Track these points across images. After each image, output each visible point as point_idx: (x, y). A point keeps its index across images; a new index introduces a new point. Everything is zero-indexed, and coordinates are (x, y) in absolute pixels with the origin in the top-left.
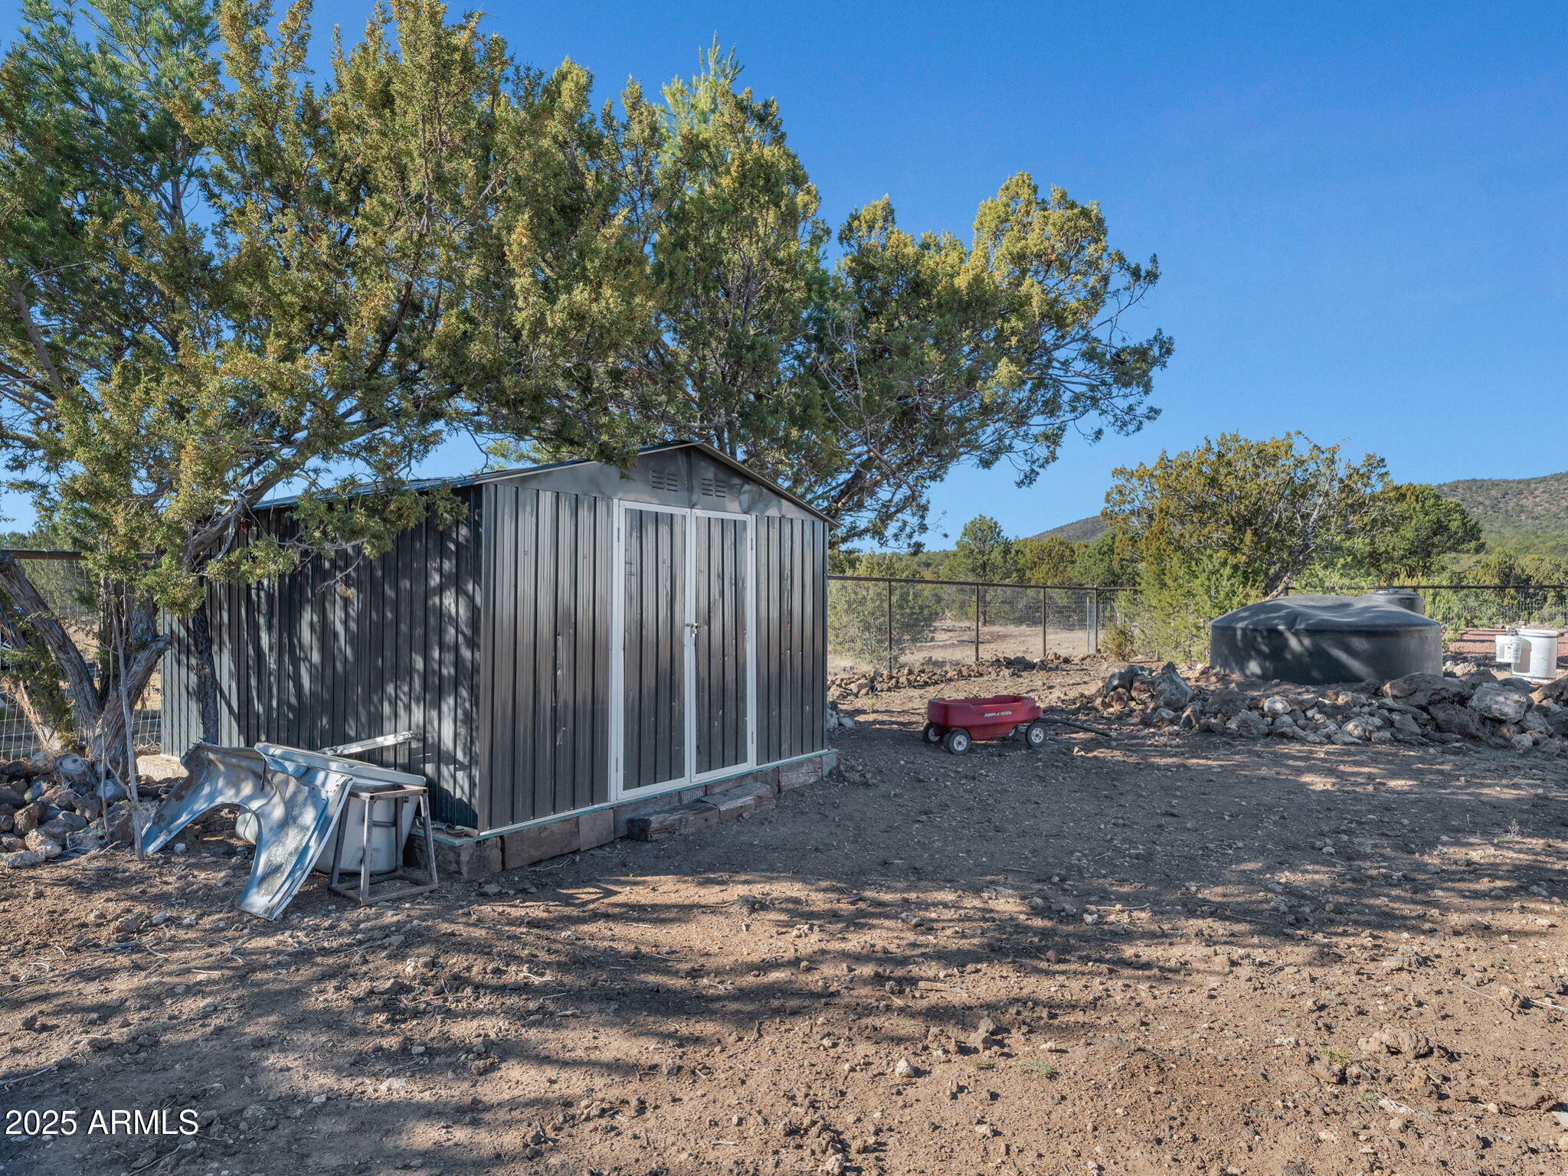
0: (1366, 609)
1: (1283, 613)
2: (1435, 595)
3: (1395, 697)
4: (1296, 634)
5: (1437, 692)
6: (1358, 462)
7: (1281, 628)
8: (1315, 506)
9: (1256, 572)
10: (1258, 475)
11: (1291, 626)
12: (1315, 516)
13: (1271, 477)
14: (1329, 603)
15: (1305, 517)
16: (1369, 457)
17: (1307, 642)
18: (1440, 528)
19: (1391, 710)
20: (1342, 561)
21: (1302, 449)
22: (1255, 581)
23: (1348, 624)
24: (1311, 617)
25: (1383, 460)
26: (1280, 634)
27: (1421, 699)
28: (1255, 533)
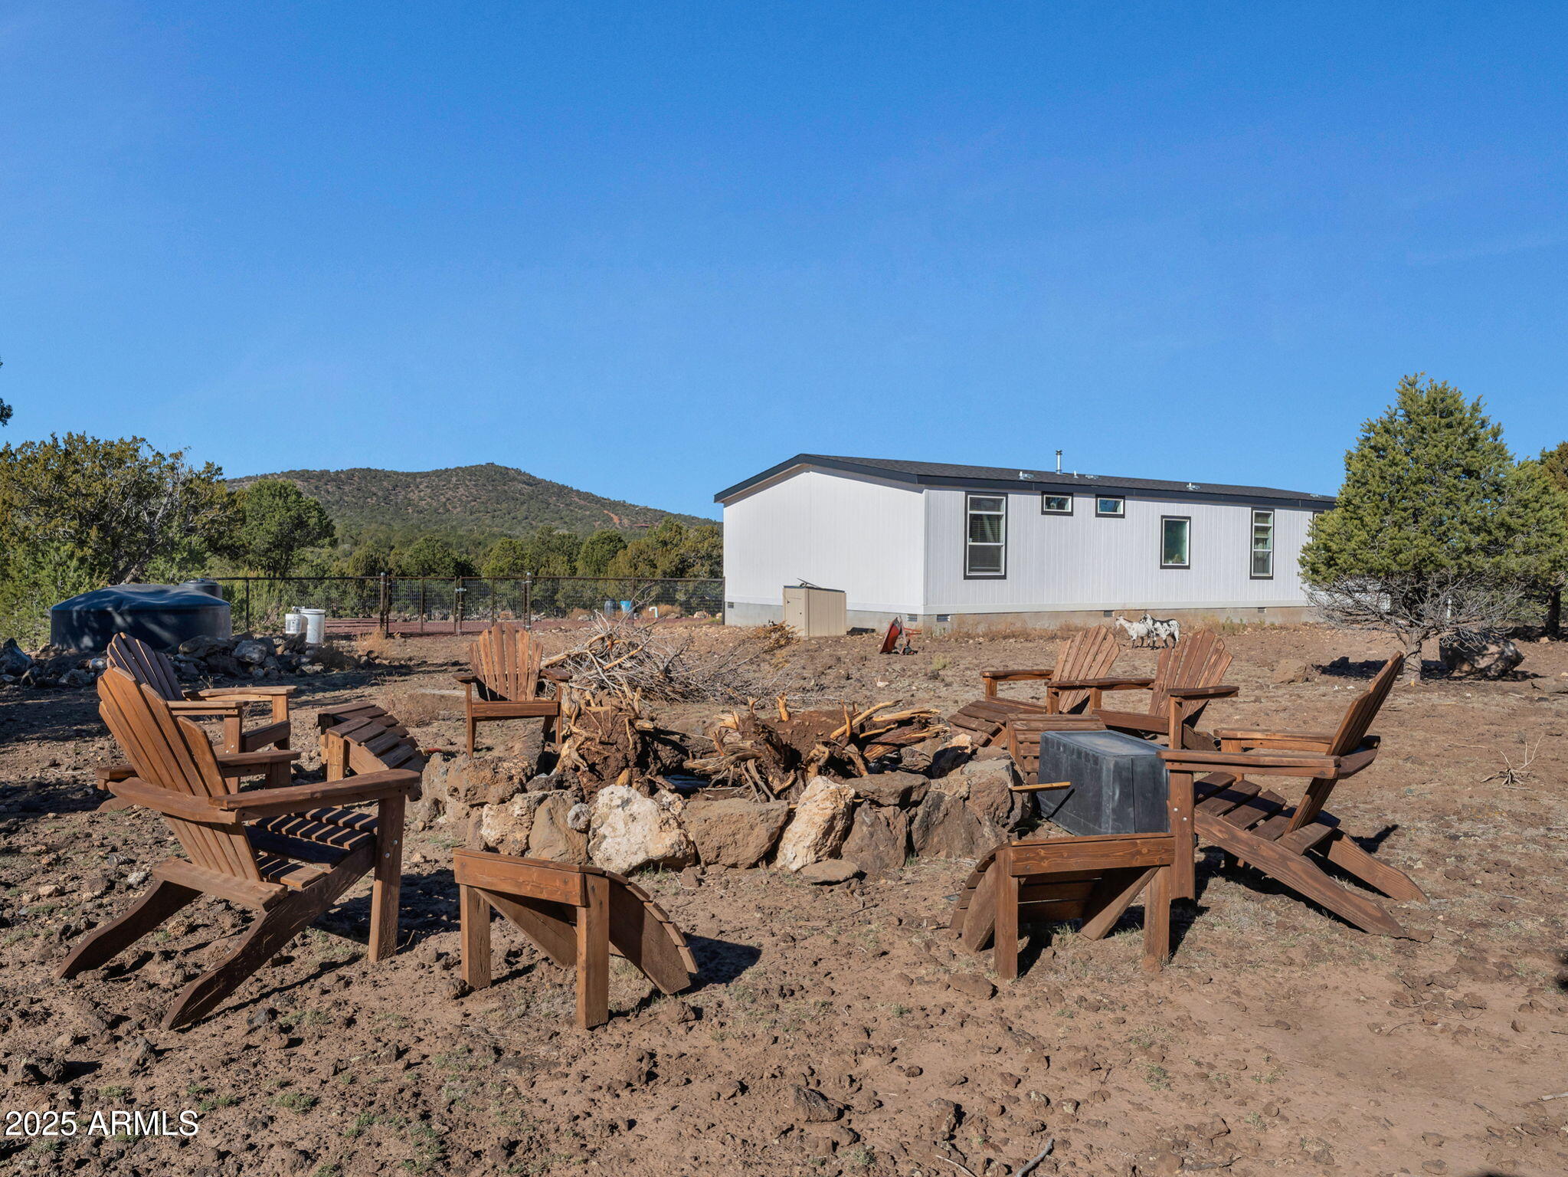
0: (178, 594)
1: (112, 598)
2: (270, 586)
3: (185, 653)
4: (121, 614)
5: (212, 647)
6: (199, 467)
7: (110, 609)
8: (160, 505)
9: (103, 564)
10: (104, 475)
11: (117, 608)
12: (160, 514)
13: (118, 478)
14: (151, 590)
15: (152, 514)
16: (209, 465)
17: (129, 619)
18: (300, 523)
19: (180, 661)
20: (179, 556)
21: (145, 453)
22: (101, 572)
23: (162, 605)
24: (134, 600)
25: (220, 469)
26: (109, 614)
27: (201, 653)
28: (101, 528)
